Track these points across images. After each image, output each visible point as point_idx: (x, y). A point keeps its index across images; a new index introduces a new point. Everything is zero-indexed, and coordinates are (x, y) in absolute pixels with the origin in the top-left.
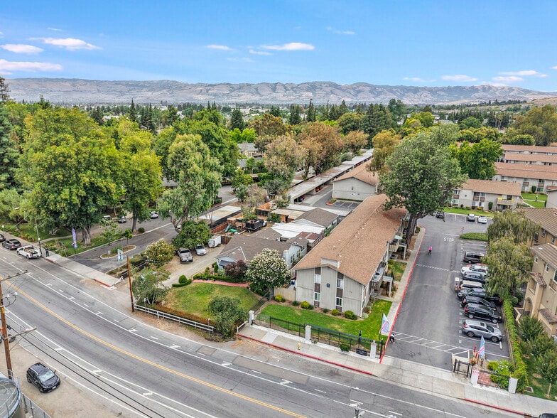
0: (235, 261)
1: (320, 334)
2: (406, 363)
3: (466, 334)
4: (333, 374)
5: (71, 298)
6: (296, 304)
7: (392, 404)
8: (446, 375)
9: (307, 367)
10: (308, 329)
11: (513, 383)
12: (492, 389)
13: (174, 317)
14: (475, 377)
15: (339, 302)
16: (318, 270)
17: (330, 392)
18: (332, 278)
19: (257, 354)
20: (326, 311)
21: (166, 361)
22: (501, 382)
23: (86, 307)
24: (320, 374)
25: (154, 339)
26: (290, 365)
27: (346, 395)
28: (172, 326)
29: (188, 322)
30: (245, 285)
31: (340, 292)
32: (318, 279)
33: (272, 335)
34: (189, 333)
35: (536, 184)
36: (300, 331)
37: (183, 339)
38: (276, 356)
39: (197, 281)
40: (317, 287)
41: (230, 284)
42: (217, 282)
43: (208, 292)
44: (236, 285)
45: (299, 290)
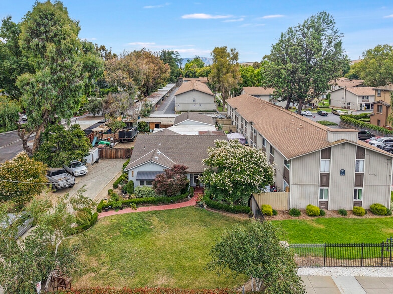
6: (295, 213)
15: (357, 194)
18: (349, 161)
20: (343, 213)
32: (325, 166)
33: (344, 280)
39: (102, 215)
40: (325, 179)
41: (168, 207)
42: (142, 209)
43: (142, 229)
44: (175, 207)
45: (294, 190)
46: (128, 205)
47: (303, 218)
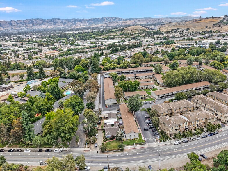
0: (111, 135)
1: (136, 144)
2: (150, 143)
3: (154, 135)
4: (142, 149)
5: (87, 156)
6: (127, 140)
7: (151, 150)
8: (155, 143)
9: (138, 150)
10: (134, 144)
11: (163, 141)
12: (161, 143)
13: (111, 151)
14: (159, 142)
15: (134, 137)
16: (130, 133)
17: (144, 152)
18: (133, 134)
19: (130, 151)
20: (133, 139)
21: (119, 158)
22: (161, 141)
23: (92, 156)
24: (140, 150)
25: (112, 156)
26: (136, 151)
27: (146, 151)
28: (112, 153)
29: (114, 151)
30: (115, 139)
31: (135, 135)
32: (130, 134)
33: (129, 147)
34: (116, 152)
35: (147, 87)
36: (133, 144)
37: (117, 154)
38: (133, 150)
39: (104, 142)
40: (130, 136)
41: (112, 140)
42: (109, 141)
43: (110, 144)
44: (113, 140)
45: (127, 137)
46: (107, 141)
47: (128, 140)
